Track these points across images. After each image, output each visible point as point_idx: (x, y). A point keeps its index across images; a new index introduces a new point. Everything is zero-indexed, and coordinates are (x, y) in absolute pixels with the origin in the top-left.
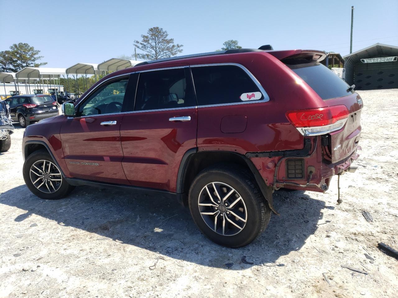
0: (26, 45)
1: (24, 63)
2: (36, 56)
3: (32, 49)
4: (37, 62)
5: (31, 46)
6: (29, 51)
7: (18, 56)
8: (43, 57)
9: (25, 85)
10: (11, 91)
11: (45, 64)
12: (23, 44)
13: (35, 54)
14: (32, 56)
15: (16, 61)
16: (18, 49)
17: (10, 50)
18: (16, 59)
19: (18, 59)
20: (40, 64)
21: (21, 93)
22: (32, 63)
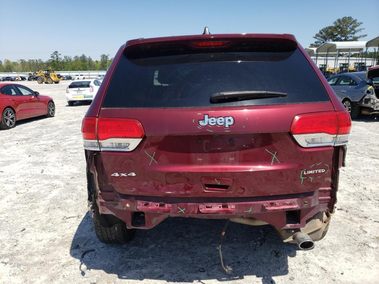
0: (350, 18)
1: (343, 36)
2: (356, 29)
3: (355, 21)
4: (356, 35)
5: (354, 19)
6: (351, 24)
7: (339, 30)
8: (364, 29)
9: (335, 59)
10: (320, 65)
11: (364, 36)
12: (347, 17)
13: (356, 27)
14: (352, 29)
15: (337, 35)
16: (341, 23)
17: (334, 25)
18: (337, 33)
19: (339, 33)
20: (359, 36)
21: (329, 66)
22: (351, 37)
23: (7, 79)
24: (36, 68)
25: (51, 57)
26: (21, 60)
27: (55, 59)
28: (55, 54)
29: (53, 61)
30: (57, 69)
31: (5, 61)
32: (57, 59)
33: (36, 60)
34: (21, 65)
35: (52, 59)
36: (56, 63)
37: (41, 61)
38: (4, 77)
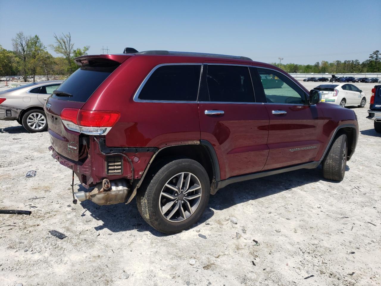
23: (312, 79)
24: (350, 69)
25: (370, 57)
26: (337, 61)
27: (374, 59)
28: (375, 54)
29: (371, 62)
30: (373, 70)
31: (322, 63)
32: (376, 59)
33: (353, 61)
34: (335, 67)
35: (370, 60)
36: (374, 63)
37: (358, 61)
38: (309, 78)
